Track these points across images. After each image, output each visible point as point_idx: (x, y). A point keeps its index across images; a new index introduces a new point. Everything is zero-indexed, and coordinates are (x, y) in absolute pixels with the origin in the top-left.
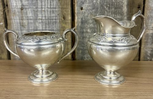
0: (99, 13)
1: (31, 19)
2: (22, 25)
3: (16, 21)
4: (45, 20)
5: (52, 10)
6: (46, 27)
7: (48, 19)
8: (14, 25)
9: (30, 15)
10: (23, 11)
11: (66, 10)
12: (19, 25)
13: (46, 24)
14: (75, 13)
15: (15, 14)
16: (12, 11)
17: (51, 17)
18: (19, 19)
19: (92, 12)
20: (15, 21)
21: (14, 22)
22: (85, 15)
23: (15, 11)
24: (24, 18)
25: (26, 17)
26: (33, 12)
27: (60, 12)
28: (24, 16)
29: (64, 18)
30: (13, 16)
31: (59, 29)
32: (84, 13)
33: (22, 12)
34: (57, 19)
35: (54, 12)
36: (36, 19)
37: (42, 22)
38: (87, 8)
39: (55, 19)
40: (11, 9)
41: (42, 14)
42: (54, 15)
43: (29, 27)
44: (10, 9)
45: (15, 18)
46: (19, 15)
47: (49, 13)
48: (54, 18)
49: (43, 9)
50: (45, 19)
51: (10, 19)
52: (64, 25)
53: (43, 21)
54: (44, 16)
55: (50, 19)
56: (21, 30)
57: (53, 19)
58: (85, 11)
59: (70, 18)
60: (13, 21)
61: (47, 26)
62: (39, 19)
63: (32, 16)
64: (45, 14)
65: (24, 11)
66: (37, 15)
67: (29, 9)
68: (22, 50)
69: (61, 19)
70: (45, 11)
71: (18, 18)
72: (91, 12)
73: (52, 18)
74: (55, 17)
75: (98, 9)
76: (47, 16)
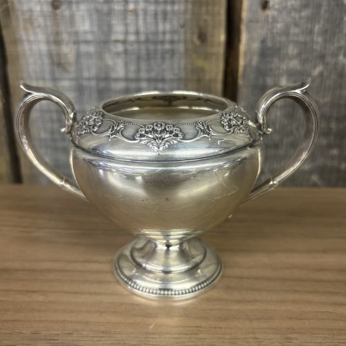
0: (322, 22)
1: (87, 42)
2: (56, 60)
3: (35, 47)
4: (135, 46)
5: (160, 8)
6: (138, 70)
7: (147, 41)
8: (31, 60)
9: (85, 25)
10: (58, 12)
11: (210, 8)
12: (46, 61)
13: (139, 58)
14: (240, 19)
15: (32, 24)
16: (19, 13)
17: (156, 33)
18: (48, 42)
19: (300, 18)
20: (31, 50)
21: (28, 52)
22: (273, 28)
23: (31, 11)
24: (65, 37)
25: (70, 34)
26: (95, 17)
27: (189, 17)
28: (62, 28)
29: (202, 37)
30: (26, 29)
31: (183, 75)
32: (270, 20)
33: (54, 17)
34: (179, 42)
35: (169, 16)
36: (104, 42)
37: (126, 52)
38: (284, 4)
39: (172, 42)
40: (17, 5)
41: (126, 25)
42: (168, 27)
43: (79, 70)
44: (13, 3)
45: (32, 38)
46: (46, 26)
47: (150, 19)
48: (168, 37)
49: (131, 6)
50: (138, 42)
51: (16, 42)
52: (200, 63)
53: (129, 48)
54: (132, 29)
55: (152, 40)
56: (54, 79)
57: (163, 42)
58: (275, 13)
59: (222, 37)
60: (26, 46)
61: (143, 65)
62: (117, 41)
63: (92, 32)
64: (137, 24)
65: (64, 11)
66: (110, 26)
67: (83, 7)
68: (101, 171)
69: (192, 42)
70: (135, 12)
71: (41, 37)
72: (294, 18)
73: (161, 37)
74: (173, 32)
75: (319, 6)
76: (142, 29)
